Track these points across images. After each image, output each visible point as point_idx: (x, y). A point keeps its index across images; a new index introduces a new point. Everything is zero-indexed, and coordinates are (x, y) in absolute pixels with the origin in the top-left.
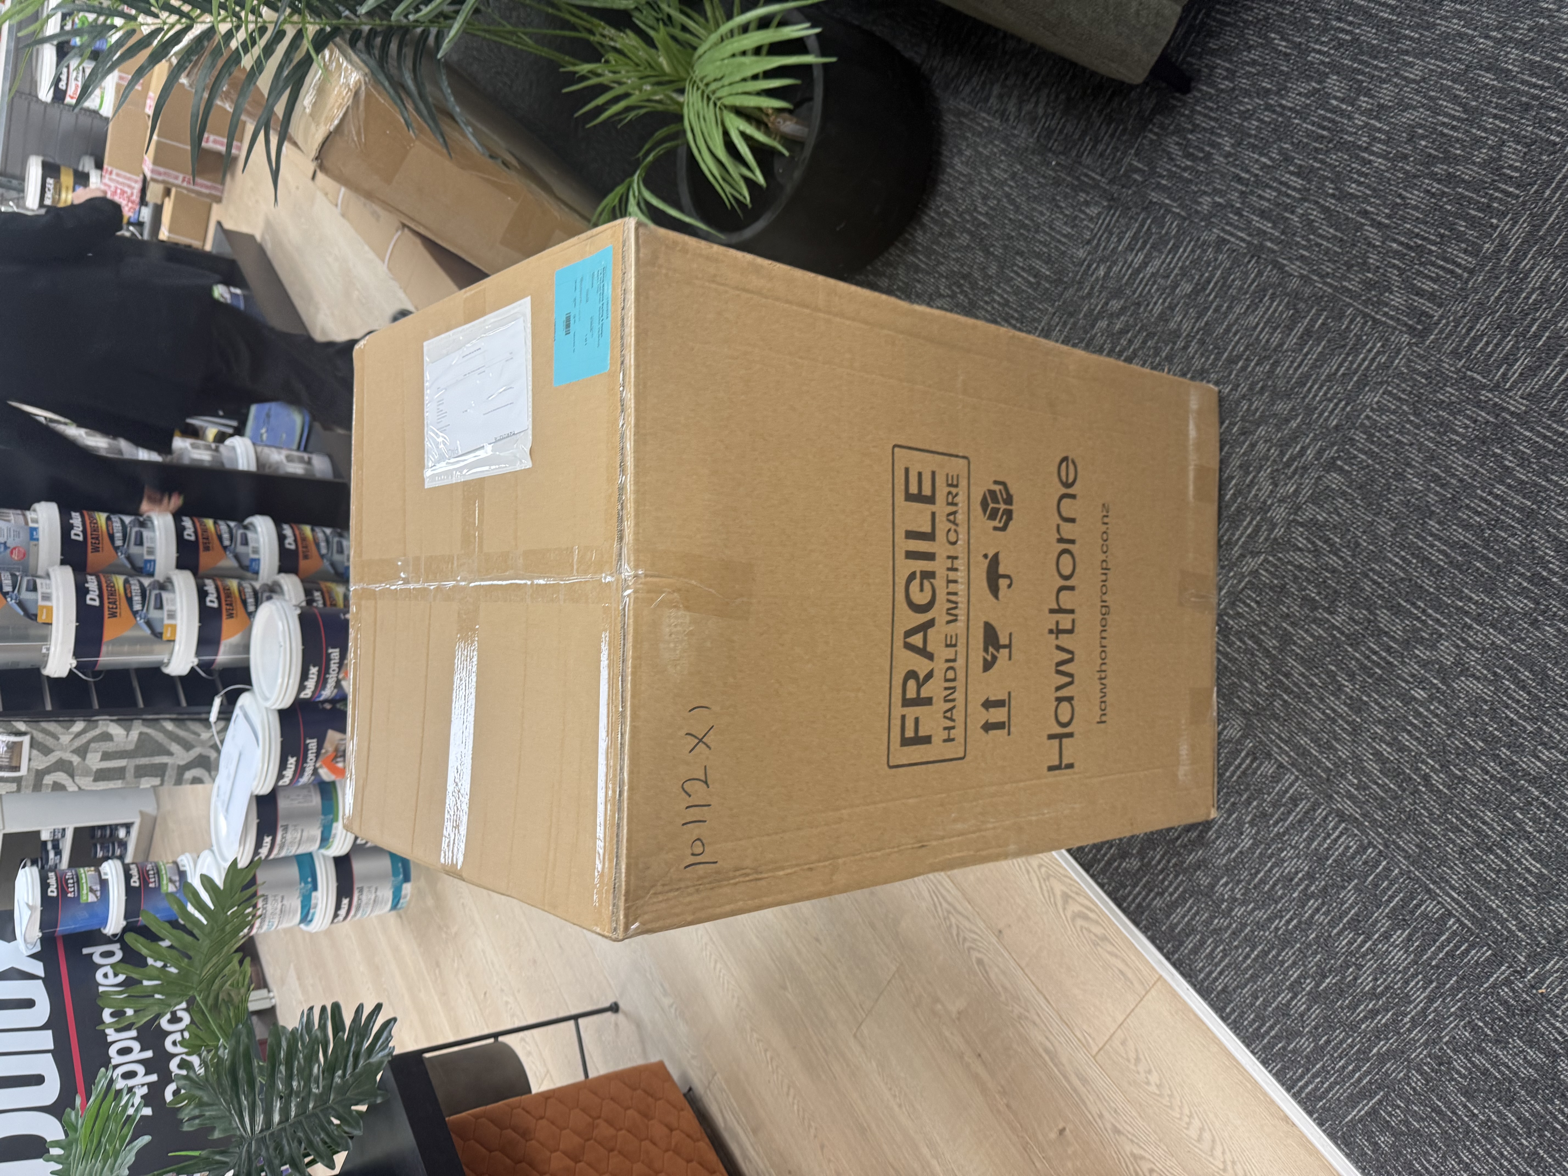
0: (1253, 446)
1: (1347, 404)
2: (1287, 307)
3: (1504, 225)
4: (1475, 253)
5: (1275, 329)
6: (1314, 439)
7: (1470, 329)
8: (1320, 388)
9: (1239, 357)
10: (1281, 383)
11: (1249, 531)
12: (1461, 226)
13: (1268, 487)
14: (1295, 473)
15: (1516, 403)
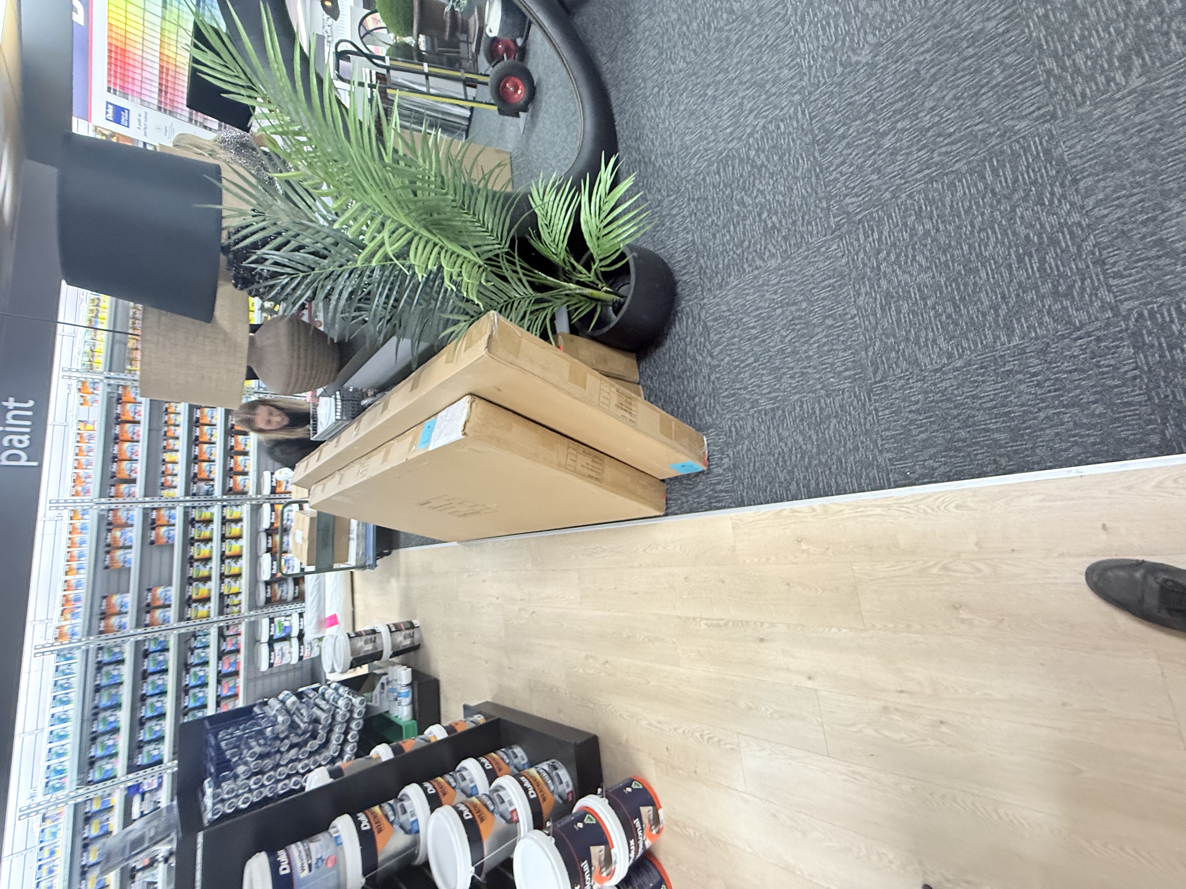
0: (1022, 217)
1: (1051, 164)
2: (971, 175)
3: (1040, 69)
4: (1039, 84)
5: (976, 184)
6: (1051, 185)
7: (1075, 95)
8: (1028, 173)
9: (971, 207)
10: (1006, 192)
11: (1068, 237)
12: (1020, 87)
13: (1053, 219)
14: (1060, 201)
15: (1136, 82)
